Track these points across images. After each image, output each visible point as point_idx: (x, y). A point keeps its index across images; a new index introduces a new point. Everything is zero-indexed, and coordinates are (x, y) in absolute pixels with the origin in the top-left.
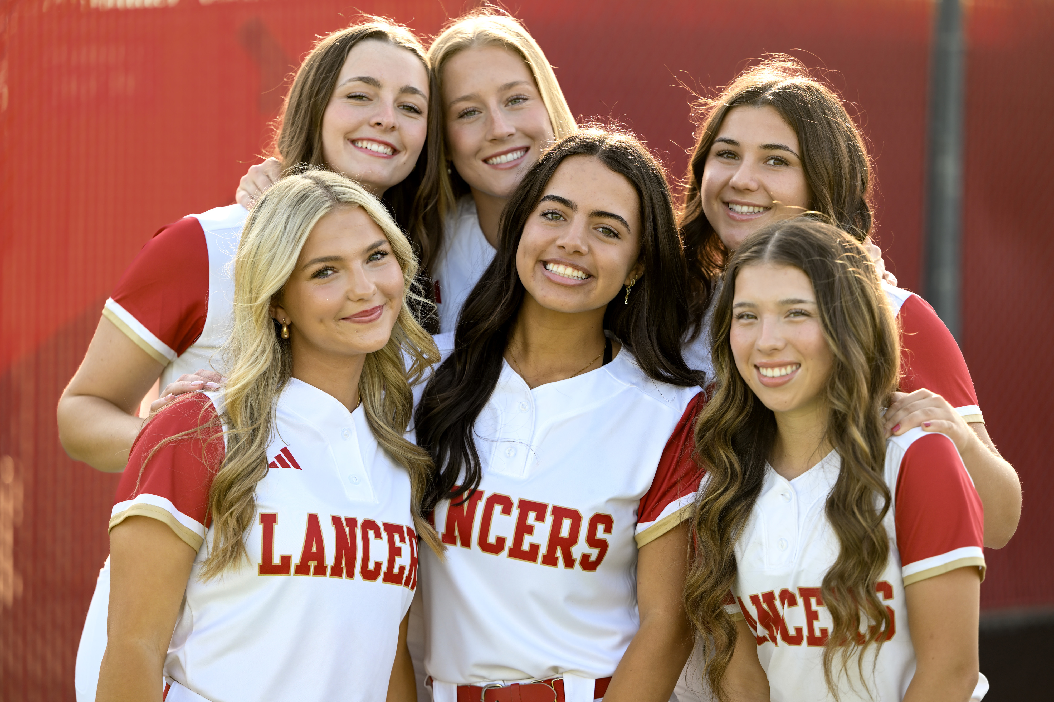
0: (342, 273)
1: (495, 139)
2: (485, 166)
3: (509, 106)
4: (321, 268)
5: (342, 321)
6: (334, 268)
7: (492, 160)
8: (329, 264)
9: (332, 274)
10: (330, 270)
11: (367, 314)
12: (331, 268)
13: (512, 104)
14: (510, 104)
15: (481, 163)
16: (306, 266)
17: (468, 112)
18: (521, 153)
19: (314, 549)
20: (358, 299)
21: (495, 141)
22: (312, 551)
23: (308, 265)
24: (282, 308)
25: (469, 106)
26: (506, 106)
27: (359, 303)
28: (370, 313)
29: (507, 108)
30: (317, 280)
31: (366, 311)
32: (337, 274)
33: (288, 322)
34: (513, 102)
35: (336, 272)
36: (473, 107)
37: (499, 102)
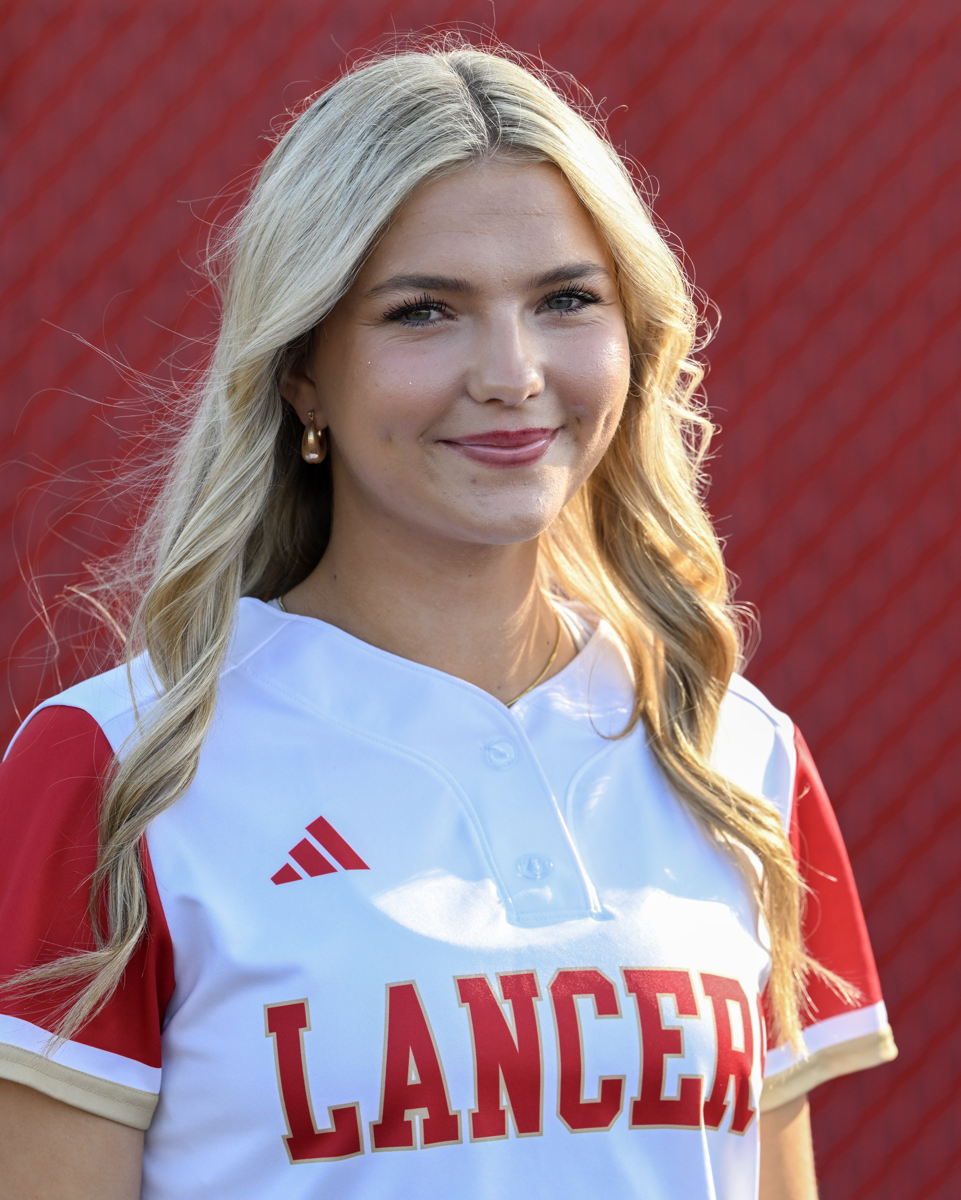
0: (464, 321)
4: (413, 301)
5: (444, 447)
6: (446, 305)
8: (434, 295)
9: (439, 319)
10: (435, 309)
11: (506, 443)
12: (440, 306)
16: (378, 290)
19: (414, 1077)
20: (487, 397)
22: (409, 1083)
23: (382, 287)
24: (312, 383)
27: (490, 409)
28: (514, 442)
30: (395, 329)
31: (506, 435)
32: (450, 323)
33: (321, 424)
35: (450, 317)
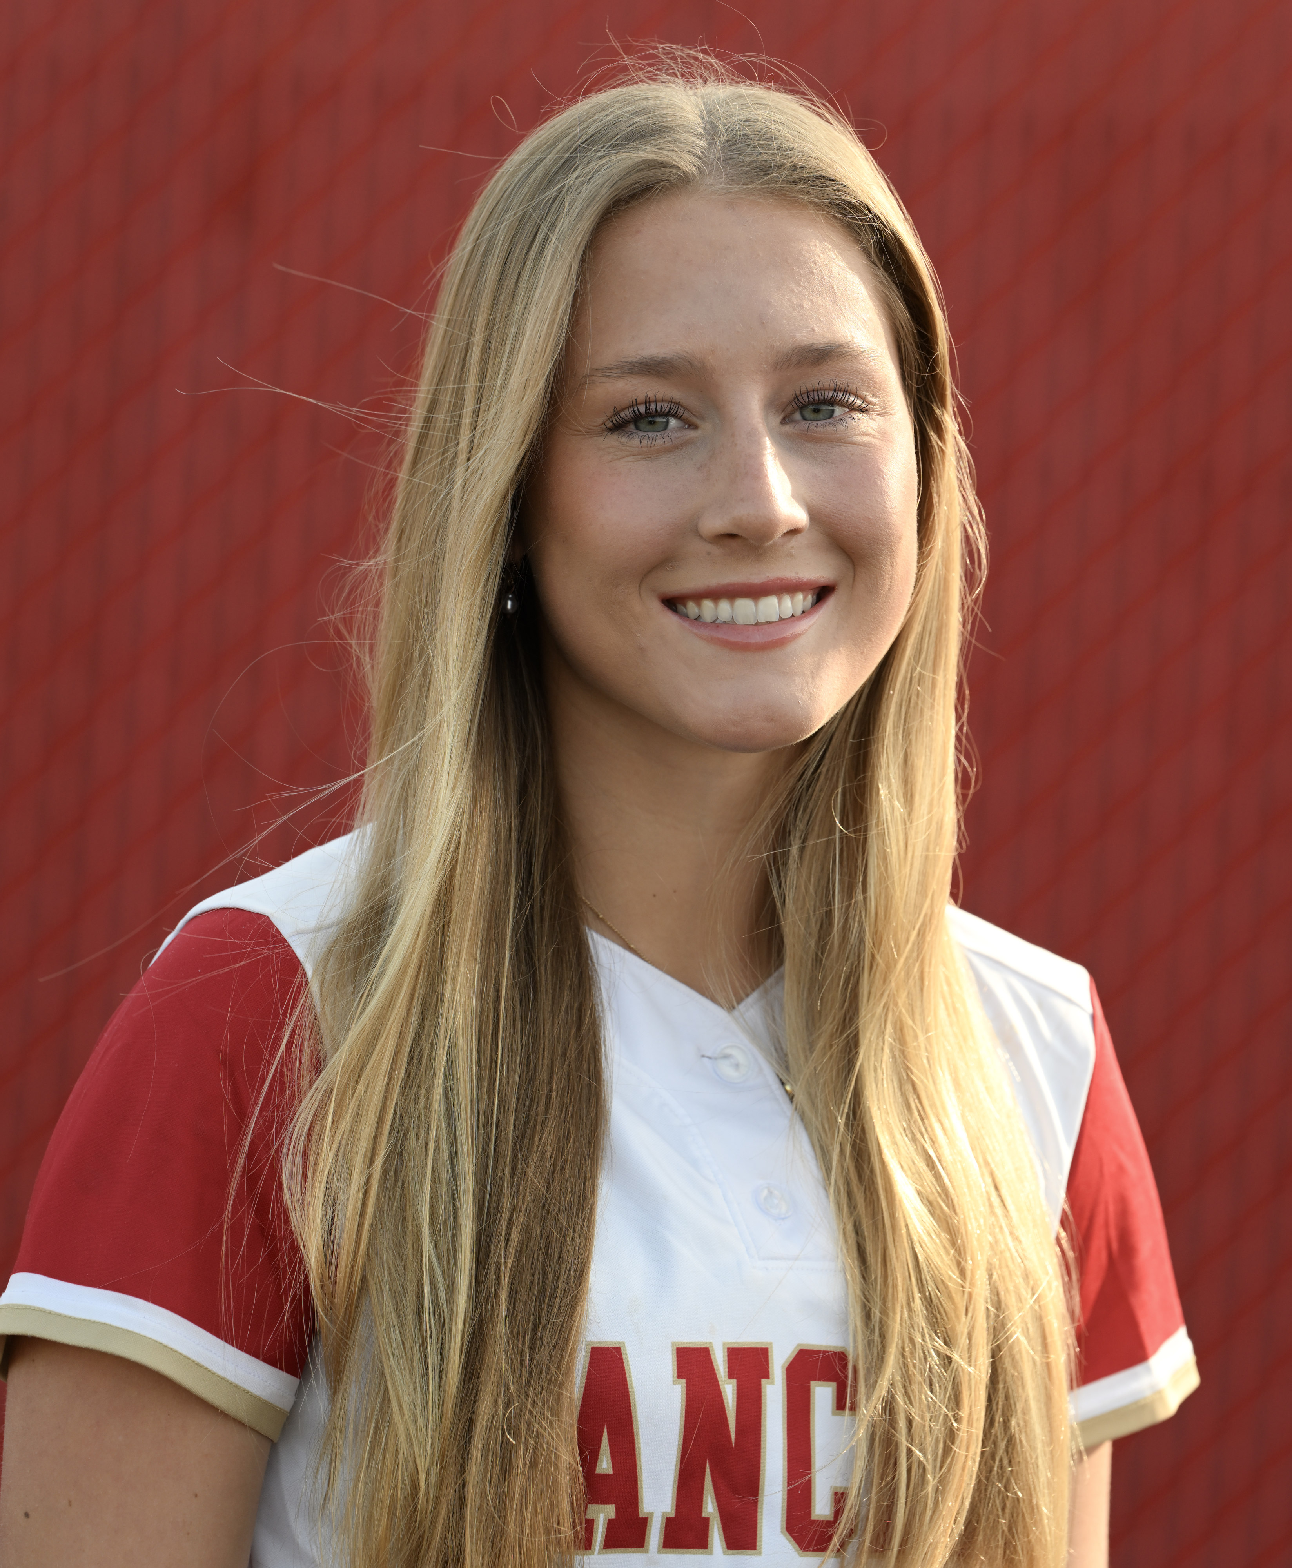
1: (732, 536)
2: (669, 620)
3: (793, 421)
7: (699, 605)
13: (804, 419)
14: (797, 416)
15: (656, 606)
17: (648, 414)
18: (804, 599)
21: (733, 543)
25: (660, 396)
26: (784, 422)
29: (788, 428)
34: (808, 413)
36: (671, 401)
37: (772, 404)
